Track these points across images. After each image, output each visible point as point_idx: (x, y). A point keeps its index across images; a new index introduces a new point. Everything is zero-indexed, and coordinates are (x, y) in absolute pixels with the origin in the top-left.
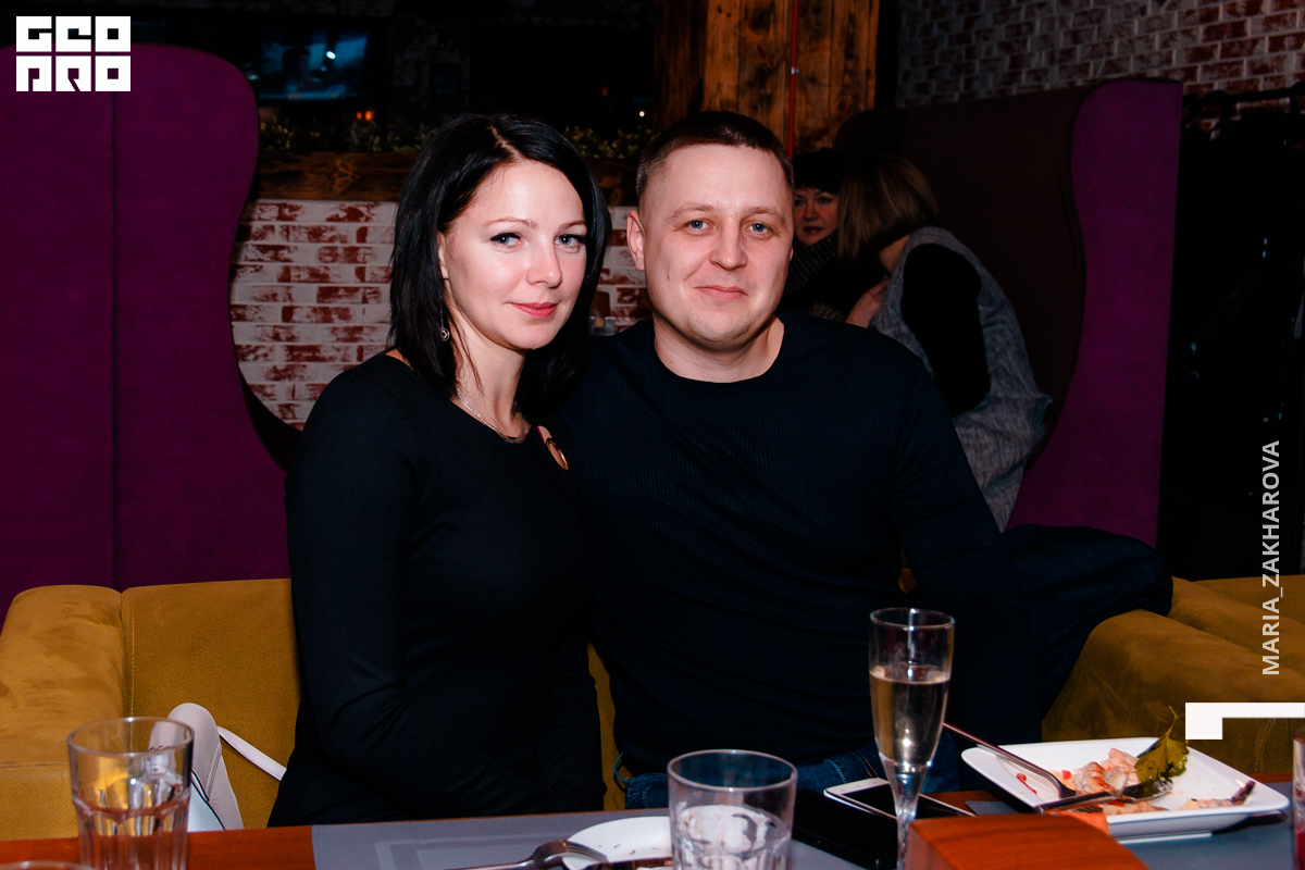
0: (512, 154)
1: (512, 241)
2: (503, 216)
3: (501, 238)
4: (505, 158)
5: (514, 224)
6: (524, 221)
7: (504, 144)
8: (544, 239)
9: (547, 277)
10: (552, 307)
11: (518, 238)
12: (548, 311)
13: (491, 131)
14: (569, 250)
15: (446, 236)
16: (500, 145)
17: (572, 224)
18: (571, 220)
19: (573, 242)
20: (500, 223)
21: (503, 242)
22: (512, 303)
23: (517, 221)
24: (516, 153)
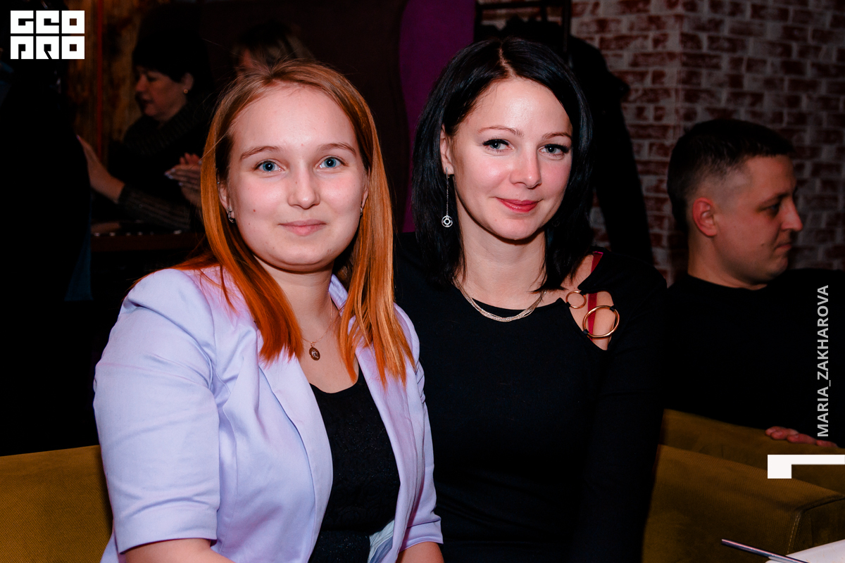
0: (507, 71)
1: (502, 147)
2: (494, 124)
3: (493, 143)
4: (503, 75)
5: (502, 132)
6: (511, 130)
7: (504, 63)
8: (529, 147)
9: (526, 180)
10: (531, 206)
11: (507, 144)
12: (527, 207)
13: (498, 52)
14: (554, 158)
15: (451, 139)
16: (500, 63)
17: (555, 135)
18: (554, 131)
19: (558, 151)
20: (491, 131)
21: (495, 147)
22: (498, 198)
23: (506, 129)
24: (511, 70)
